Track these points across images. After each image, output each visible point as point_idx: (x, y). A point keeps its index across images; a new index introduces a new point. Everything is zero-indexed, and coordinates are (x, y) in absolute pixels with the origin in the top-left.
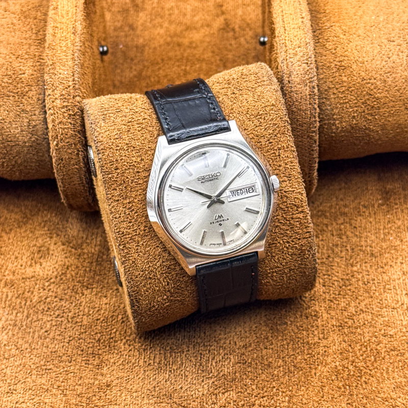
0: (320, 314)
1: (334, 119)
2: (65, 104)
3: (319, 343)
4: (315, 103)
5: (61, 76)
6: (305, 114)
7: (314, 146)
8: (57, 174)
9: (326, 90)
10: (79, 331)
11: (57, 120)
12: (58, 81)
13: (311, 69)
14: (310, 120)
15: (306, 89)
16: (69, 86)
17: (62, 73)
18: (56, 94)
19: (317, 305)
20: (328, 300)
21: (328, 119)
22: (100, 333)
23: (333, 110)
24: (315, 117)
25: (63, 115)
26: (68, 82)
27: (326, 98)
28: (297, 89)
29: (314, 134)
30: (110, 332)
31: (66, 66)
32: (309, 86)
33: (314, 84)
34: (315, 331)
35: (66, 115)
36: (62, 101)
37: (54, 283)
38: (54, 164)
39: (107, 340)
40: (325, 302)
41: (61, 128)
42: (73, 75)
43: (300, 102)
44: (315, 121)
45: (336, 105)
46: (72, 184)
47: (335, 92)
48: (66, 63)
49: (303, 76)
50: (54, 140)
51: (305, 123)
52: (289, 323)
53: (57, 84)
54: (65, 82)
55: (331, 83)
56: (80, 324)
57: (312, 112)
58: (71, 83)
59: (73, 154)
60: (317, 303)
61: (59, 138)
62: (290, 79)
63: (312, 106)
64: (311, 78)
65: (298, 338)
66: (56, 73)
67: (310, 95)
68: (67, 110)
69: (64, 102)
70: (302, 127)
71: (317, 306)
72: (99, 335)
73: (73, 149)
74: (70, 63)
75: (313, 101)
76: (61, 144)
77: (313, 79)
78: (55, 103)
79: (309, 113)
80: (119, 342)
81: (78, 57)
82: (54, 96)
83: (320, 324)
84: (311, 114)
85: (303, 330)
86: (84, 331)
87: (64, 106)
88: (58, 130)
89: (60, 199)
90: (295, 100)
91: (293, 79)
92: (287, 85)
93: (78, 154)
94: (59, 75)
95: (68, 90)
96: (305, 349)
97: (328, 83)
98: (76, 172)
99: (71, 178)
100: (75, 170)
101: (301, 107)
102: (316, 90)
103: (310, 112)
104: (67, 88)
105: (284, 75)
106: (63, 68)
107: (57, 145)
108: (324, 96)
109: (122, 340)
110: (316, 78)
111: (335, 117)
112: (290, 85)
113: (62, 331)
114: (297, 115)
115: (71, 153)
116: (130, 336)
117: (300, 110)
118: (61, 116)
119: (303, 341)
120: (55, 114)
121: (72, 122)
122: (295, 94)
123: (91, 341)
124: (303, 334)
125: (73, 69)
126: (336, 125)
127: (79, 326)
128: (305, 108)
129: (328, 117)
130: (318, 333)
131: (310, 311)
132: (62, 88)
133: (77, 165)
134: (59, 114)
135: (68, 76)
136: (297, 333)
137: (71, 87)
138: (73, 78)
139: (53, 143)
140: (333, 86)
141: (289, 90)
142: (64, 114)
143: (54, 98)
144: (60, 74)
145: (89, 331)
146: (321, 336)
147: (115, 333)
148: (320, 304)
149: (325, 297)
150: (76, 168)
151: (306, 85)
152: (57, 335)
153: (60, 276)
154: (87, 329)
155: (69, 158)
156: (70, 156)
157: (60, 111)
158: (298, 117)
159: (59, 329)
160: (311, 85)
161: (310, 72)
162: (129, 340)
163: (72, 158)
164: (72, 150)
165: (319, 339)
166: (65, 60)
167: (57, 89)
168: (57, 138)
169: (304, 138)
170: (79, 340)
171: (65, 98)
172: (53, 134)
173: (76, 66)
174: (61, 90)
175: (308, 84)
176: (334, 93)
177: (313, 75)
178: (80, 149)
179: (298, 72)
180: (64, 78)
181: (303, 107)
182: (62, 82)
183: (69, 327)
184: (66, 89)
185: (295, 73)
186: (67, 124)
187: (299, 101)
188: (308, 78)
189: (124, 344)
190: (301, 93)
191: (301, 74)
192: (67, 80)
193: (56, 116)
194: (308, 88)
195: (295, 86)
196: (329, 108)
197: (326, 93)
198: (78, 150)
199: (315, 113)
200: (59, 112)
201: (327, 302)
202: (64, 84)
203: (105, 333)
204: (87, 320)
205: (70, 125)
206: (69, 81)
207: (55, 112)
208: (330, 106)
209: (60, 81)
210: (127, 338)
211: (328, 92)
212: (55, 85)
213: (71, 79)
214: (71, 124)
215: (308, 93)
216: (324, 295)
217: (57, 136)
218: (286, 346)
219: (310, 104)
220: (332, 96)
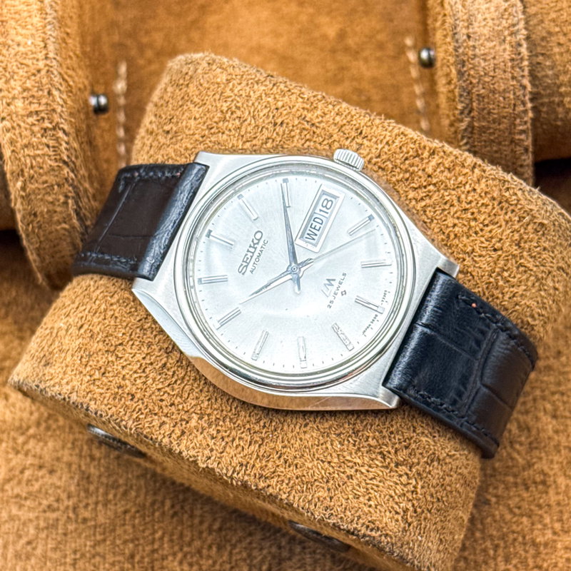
0: (552, 479)
1: (561, 95)
2: (34, 107)
3: (555, 541)
4: (523, 76)
5: (21, 49)
6: (504, 98)
7: (523, 157)
8: (29, 241)
9: (543, 39)
10: (93, 538)
11: (19, 140)
12: (16, 61)
13: (513, 6)
14: (514, 110)
15: (505, 50)
16: (39, 71)
17: (22, 43)
18: (13, 89)
19: (545, 458)
20: (565, 447)
21: (550, 95)
22: (132, 541)
23: (557, 76)
24: (524, 103)
25: (31, 130)
26: (35, 62)
27: (543, 54)
28: (487, 51)
29: (523, 137)
30: (150, 538)
31: (29, 27)
32: (510, 43)
33: (519, 37)
34: (545, 515)
35: (36, 129)
36: (27, 102)
37: (34, 436)
38: (20, 224)
39: (148, 555)
40: (559, 451)
41: (29, 156)
42: (45, 47)
43: (493, 77)
44: (525, 112)
45: (565, 66)
46: (58, 255)
47: (562, 42)
48: (28, 19)
49: (497, 22)
50: (17, 180)
51: (505, 117)
52: (494, 500)
53: (14, 67)
54: (29, 62)
55: (552, 24)
56: (93, 523)
57: (518, 94)
58: (41, 64)
59: (57, 203)
60: (543, 455)
61: (26, 174)
62: (471, 30)
63: (518, 81)
64: (514, 25)
65: (513, 532)
66: (10, 42)
67: (512, 60)
68: (38, 121)
69: (31, 103)
70: (499, 124)
71: (544, 462)
72: (131, 545)
73: (56, 194)
74: (36, 20)
75: (518, 73)
76: (31, 187)
77: (516, 28)
78: (12, 107)
79: (512, 97)
80: (170, 558)
81: (51, 6)
82: (9, 92)
83: (553, 499)
84: (517, 98)
85: (522, 515)
86: (102, 537)
87: (31, 112)
88: (23, 159)
89: (35, 279)
90: (482, 73)
91: (476, 29)
92: (465, 44)
93: (66, 203)
94: (15, 47)
95: (37, 78)
96: (529, 555)
97: (547, 23)
98: (64, 235)
99: (54, 246)
100: (63, 232)
101: (496, 86)
102: (524, 50)
103: (514, 94)
104: (34, 75)
105: (458, 22)
106: (24, 32)
107: (23, 189)
108: (539, 50)
109: (174, 554)
110: (522, 24)
111: (563, 89)
112: (471, 43)
113: (59, 539)
114: (488, 103)
115: (52, 203)
116: (189, 544)
117: (494, 92)
118: (28, 133)
119: (524, 537)
120: (13, 128)
121: (52, 143)
122: (481, 61)
123: (117, 558)
124: (521, 523)
125: (44, 33)
126: (564, 105)
127: (89, 527)
128: (503, 87)
129: (548, 91)
130: (552, 521)
131: (531, 472)
132: (25, 74)
133: (65, 222)
134: (23, 129)
135: (34, 50)
136: (510, 521)
137: (43, 72)
138: (44, 52)
139: (15, 186)
140: (557, 29)
141: (470, 53)
142: (34, 128)
143: (10, 96)
144: (19, 45)
145: (111, 538)
146: (557, 526)
147: (161, 538)
148: (550, 457)
149: (559, 441)
150: (65, 229)
151: (504, 41)
152: (52, 549)
153: (46, 421)
154: (108, 534)
155: (48, 211)
156: (51, 207)
157: (24, 122)
158: (491, 107)
159: (54, 536)
160: (514, 40)
161: (510, 14)
162: (190, 552)
163: (55, 212)
164: (54, 196)
165: (555, 533)
166: (25, 14)
167: (16, 77)
168: (23, 176)
169: (505, 145)
170: (94, 556)
171: (33, 96)
172: (14, 168)
173: (49, 27)
174: (24, 80)
175: (508, 38)
176: (559, 44)
177: (516, 19)
178: (70, 194)
179: (487, 16)
180: (26, 54)
181: (499, 86)
182: (24, 62)
183: (71, 532)
184: (33, 78)
185: (480, 17)
186: (40, 147)
187: (492, 74)
188: (507, 25)
189: (181, 563)
190: (494, 58)
191: (493, 19)
192: (34, 58)
193: (17, 132)
194: (508, 47)
195: (482, 45)
196: (550, 73)
197: (543, 44)
198: (66, 197)
199: (524, 96)
200: (22, 124)
201: (563, 452)
202: (27, 66)
203: (142, 541)
204: (105, 513)
205: (46, 149)
206: (38, 60)
207: (15, 125)
208: (552, 69)
209: (19, 60)
210: (185, 549)
211: (548, 42)
212: (9, 70)
213: (41, 56)
214: (48, 146)
215: (509, 58)
216: (556, 437)
217: (22, 171)
218: (491, 552)
219: (513, 78)
220: (556, 50)
